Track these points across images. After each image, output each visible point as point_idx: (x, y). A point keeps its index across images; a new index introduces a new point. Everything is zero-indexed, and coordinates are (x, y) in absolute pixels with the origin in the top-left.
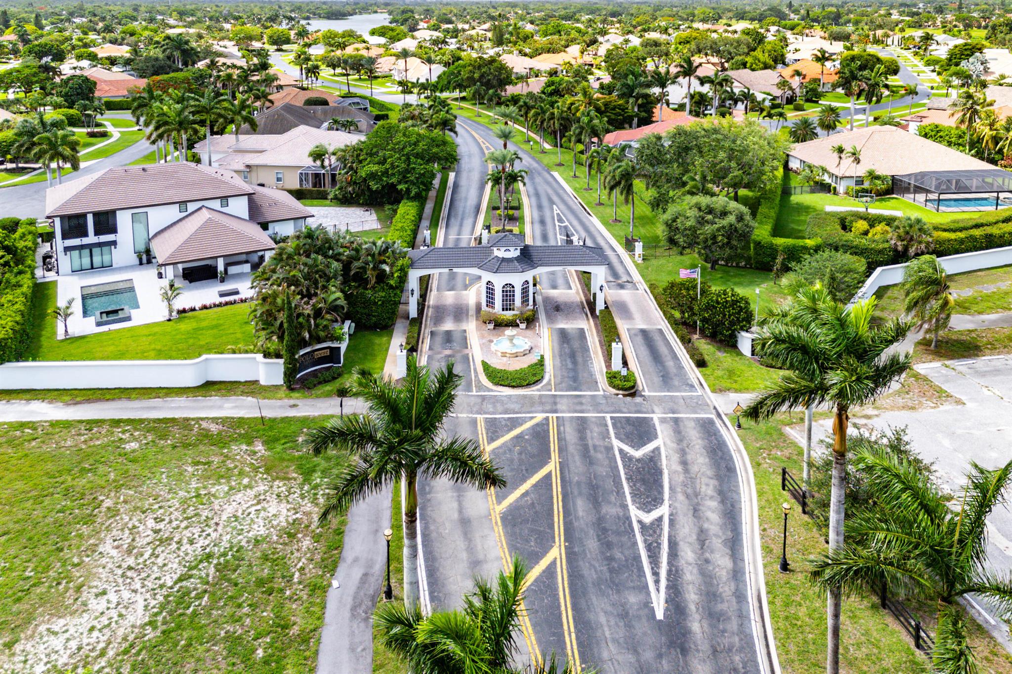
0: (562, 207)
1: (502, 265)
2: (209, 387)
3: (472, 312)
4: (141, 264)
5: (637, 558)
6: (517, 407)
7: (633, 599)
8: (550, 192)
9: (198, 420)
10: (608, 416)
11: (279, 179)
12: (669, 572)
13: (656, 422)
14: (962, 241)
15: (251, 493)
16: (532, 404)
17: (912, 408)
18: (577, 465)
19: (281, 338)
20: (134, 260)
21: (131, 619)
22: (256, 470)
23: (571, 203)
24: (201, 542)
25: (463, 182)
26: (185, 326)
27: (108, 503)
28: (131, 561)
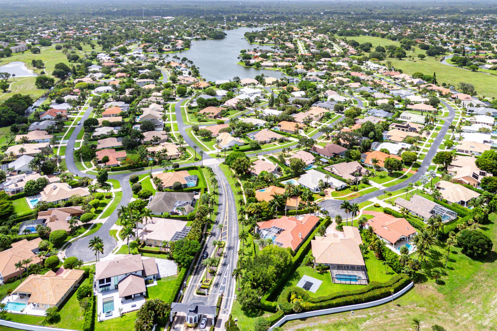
0: (231, 265)
1: (190, 313)
11: (155, 243)
20: (114, 288)
23: (234, 263)
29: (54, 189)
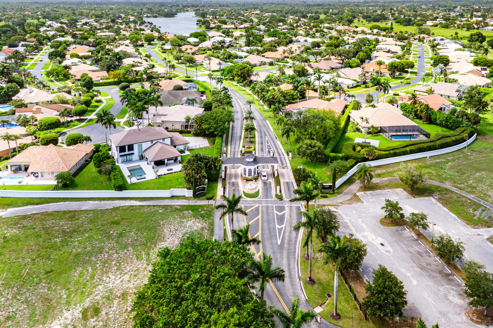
0: (269, 137)
1: (248, 163)
2: (173, 197)
3: (240, 176)
4: (140, 159)
5: (276, 235)
6: (252, 203)
7: (274, 241)
8: (265, 130)
9: (174, 205)
10: (274, 205)
11: (173, 126)
12: (282, 237)
13: (286, 207)
14: (387, 154)
15: (192, 221)
16: (256, 202)
17: (351, 204)
18: (265, 217)
19: (192, 184)
20: (138, 158)
21: (175, 243)
22: (191, 217)
23: (272, 135)
24: (184, 231)
25: (235, 125)
26: (161, 180)
27: (162, 223)
28: (172, 233)
29: (31, 93)
